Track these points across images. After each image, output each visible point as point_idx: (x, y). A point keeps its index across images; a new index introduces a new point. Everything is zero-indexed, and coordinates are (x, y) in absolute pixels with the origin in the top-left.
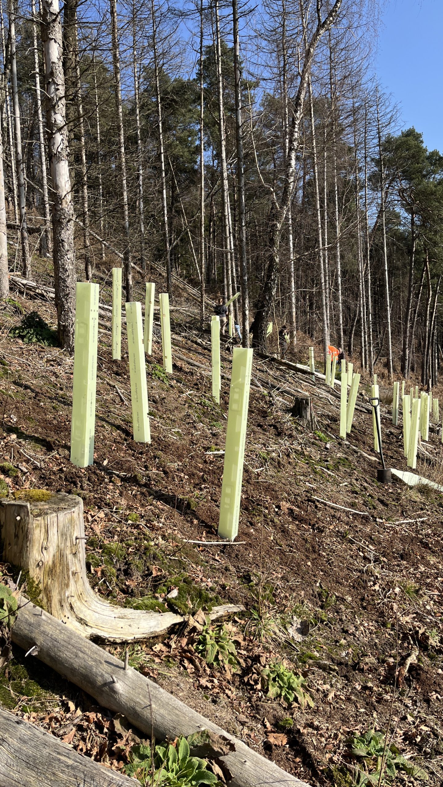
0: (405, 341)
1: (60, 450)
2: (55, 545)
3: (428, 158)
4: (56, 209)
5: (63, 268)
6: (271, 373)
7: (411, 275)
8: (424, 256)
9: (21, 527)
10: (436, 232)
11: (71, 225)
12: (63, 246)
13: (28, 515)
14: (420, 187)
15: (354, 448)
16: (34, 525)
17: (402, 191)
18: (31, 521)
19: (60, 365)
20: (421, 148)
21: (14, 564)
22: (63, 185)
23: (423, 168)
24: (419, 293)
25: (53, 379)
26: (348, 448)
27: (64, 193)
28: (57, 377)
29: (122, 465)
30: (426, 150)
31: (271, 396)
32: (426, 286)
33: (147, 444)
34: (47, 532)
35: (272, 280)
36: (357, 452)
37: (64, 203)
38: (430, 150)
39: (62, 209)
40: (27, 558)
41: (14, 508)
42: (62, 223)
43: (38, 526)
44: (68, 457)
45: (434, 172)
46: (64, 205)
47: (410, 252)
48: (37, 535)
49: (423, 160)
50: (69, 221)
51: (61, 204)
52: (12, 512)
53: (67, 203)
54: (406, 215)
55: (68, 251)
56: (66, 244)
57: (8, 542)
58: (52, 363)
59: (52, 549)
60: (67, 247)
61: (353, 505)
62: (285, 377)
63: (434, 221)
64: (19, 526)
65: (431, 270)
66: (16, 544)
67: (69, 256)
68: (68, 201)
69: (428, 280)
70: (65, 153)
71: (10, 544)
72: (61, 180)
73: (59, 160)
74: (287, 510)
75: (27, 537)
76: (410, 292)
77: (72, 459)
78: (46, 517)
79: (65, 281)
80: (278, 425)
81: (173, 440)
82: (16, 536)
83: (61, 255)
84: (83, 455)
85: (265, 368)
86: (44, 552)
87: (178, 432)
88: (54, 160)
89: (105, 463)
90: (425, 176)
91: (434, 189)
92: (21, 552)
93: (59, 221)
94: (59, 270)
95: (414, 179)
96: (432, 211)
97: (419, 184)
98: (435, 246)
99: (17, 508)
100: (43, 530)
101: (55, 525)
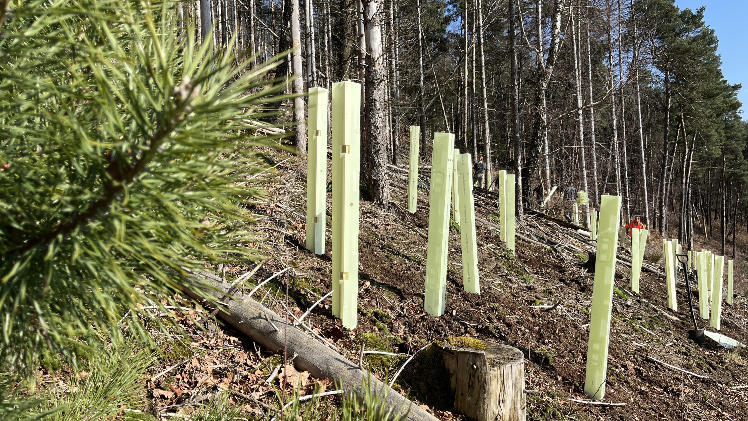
0: (661, 199)
1: (414, 298)
2: (511, 399)
3: (680, 16)
4: (369, 71)
5: (375, 126)
6: (542, 228)
7: (666, 132)
8: (679, 114)
9: (476, 376)
10: (692, 88)
11: (382, 85)
12: (375, 105)
13: (485, 365)
14: (673, 45)
15: (653, 306)
16: (492, 376)
17: (655, 50)
18: (488, 371)
19: (375, 217)
20: (674, 7)
21: (469, 416)
22: (376, 48)
23: (676, 27)
24: (674, 150)
25: (373, 229)
26: (647, 306)
27: (377, 56)
28: (376, 228)
29: (471, 316)
30: (678, 9)
31: (556, 251)
32: (681, 143)
33: (478, 294)
34: (503, 383)
35: (538, 138)
36: (656, 311)
37: (377, 65)
38: (682, 9)
39: (375, 71)
40: (485, 410)
41: (468, 356)
42: (374, 83)
43: (495, 376)
44: (422, 305)
45: (687, 30)
46: (377, 67)
47: (665, 110)
48: (494, 386)
49: (675, 20)
50: (380, 82)
51: (374, 66)
52: (466, 361)
53: (379, 64)
54: (659, 73)
55: (379, 109)
56: (377, 103)
57: (460, 393)
58: (368, 215)
59: (508, 403)
60: (378, 106)
61: (688, 367)
62: (555, 233)
63: (689, 77)
64: (474, 376)
65: (687, 126)
66: (471, 395)
67: (380, 115)
68: (380, 63)
69: (684, 138)
70: (378, 19)
71: (462, 394)
72: (375, 43)
73: (373, 25)
74: (633, 370)
75: (484, 389)
76: (665, 150)
77: (426, 308)
78: (502, 368)
79: (376, 138)
80: (580, 280)
81: (497, 293)
82: (471, 386)
83: (373, 114)
84: (437, 303)
85: (535, 224)
86: (502, 405)
87: (500, 284)
88: (368, 25)
89: (454, 313)
90: (678, 34)
91: (688, 46)
92: (477, 404)
93: (372, 82)
94: (370, 128)
95: (667, 37)
96: (688, 67)
97: (673, 42)
98: (691, 103)
99: (471, 355)
100: (499, 381)
101: (510, 376)
